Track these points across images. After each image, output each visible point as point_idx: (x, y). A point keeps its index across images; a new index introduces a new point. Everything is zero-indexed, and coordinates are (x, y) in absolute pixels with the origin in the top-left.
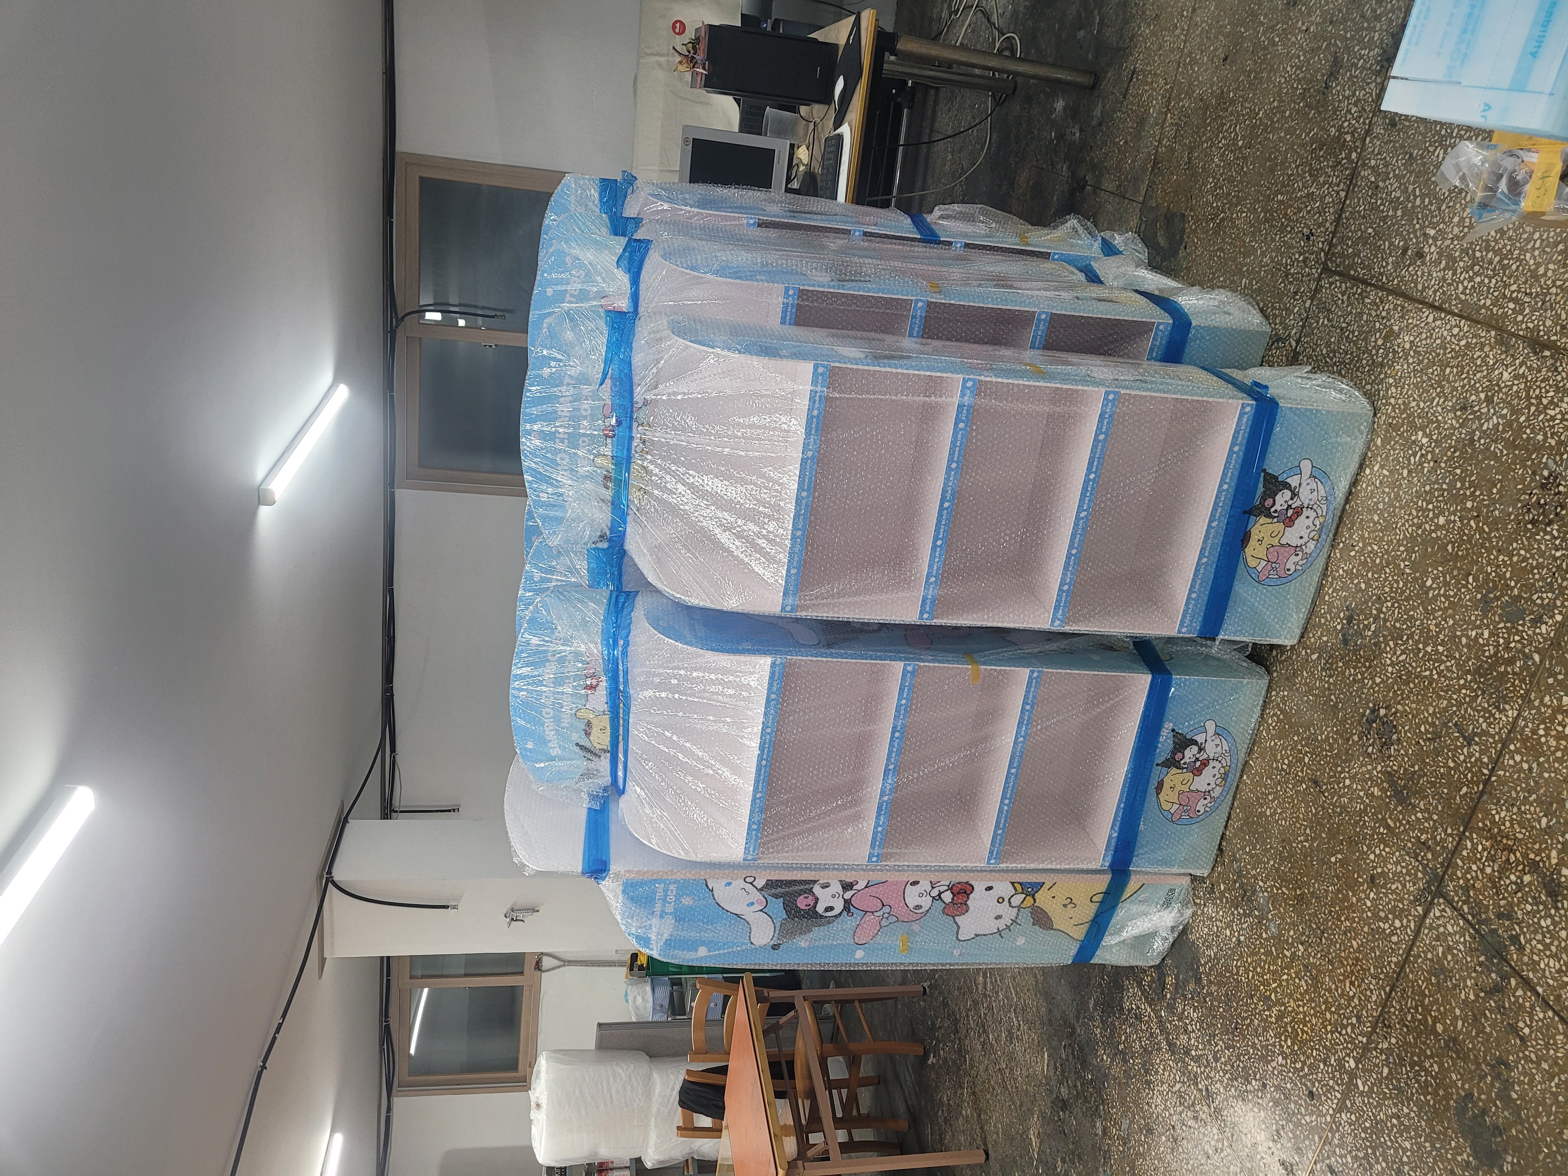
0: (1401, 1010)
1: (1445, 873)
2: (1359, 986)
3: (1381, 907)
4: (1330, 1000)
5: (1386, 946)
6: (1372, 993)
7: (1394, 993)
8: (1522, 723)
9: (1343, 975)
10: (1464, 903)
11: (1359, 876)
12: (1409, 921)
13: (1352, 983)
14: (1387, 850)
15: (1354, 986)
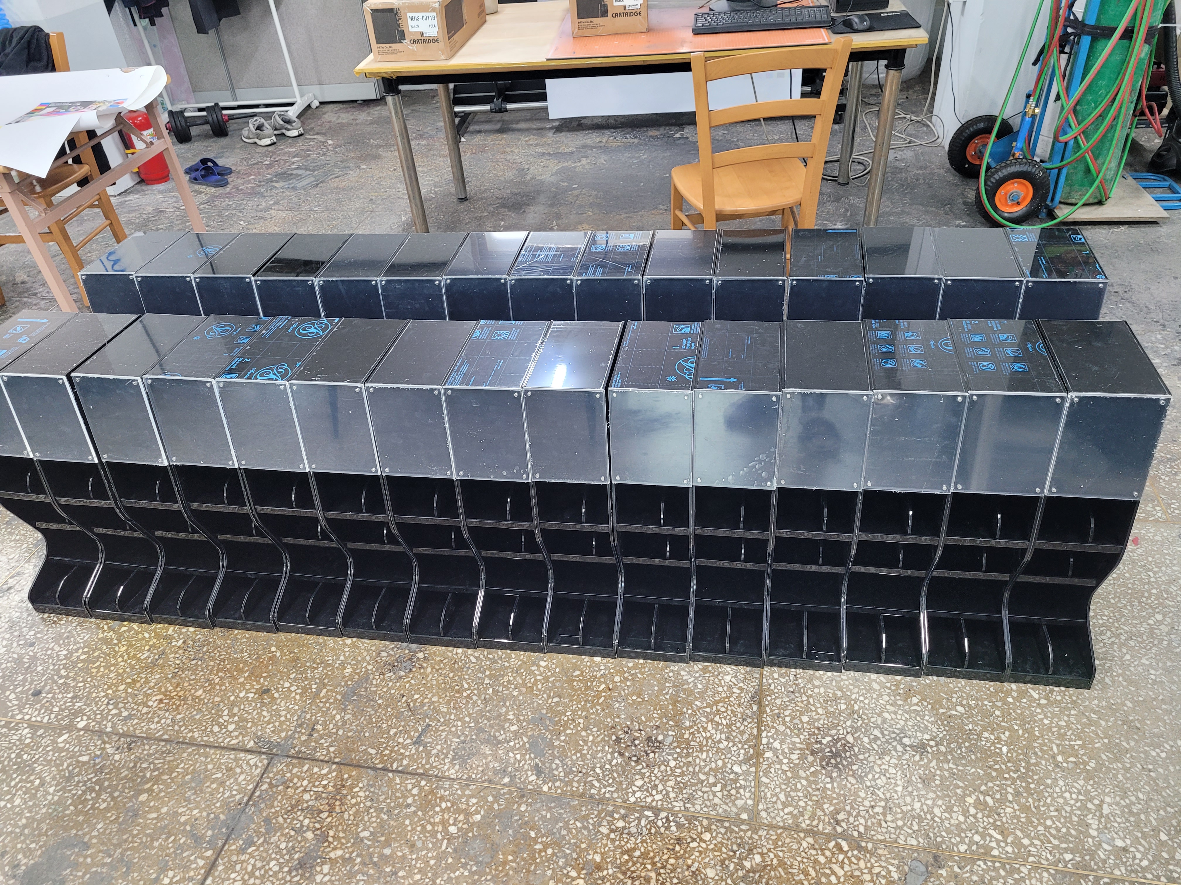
0: (150, 755)
1: (292, 757)
2: (160, 709)
3: (242, 707)
4: (138, 685)
5: (207, 723)
6: (158, 722)
7: (163, 743)
8: (447, 785)
9: (166, 691)
10: (270, 784)
11: (265, 678)
12: (237, 737)
13: (161, 701)
14: (298, 697)
15: (159, 704)
